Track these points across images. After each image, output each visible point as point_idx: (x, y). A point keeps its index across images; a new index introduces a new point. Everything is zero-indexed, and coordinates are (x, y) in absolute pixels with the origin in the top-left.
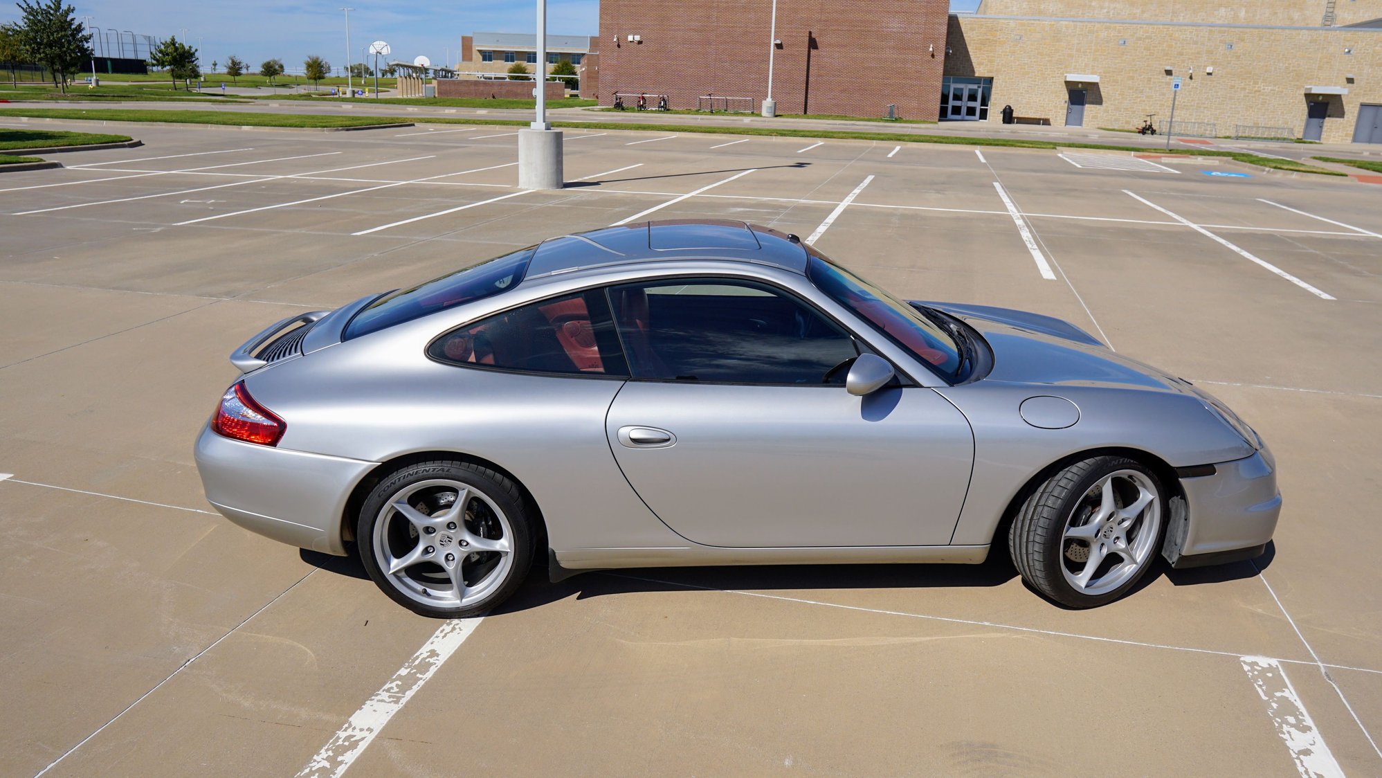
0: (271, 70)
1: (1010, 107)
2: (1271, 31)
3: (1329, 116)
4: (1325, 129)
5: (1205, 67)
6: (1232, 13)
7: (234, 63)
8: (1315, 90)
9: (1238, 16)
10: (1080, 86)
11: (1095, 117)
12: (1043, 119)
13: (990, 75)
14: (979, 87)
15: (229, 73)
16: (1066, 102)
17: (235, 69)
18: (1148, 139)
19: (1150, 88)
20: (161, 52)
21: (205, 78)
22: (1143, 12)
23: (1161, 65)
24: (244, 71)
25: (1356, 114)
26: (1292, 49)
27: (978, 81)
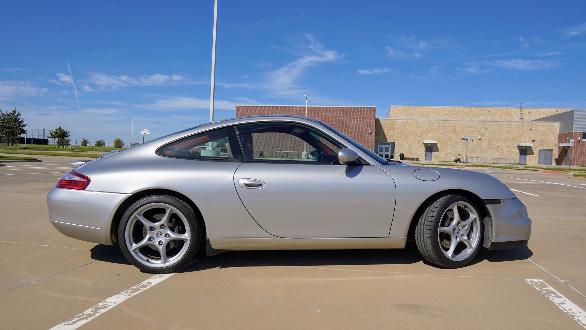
0: (100, 144)
1: (402, 154)
2: (501, 122)
3: (528, 154)
4: (527, 159)
5: (478, 137)
6: (485, 117)
7: (84, 141)
8: (521, 145)
9: (487, 119)
10: (430, 145)
11: (436, 157)
12: (416, 158)
13: (394, 141)
14: (389, 146)
15: (82, 145)
16: (424, 151)
17: (85, 143)
18: (458, 164)
19: (457, 145)
20: (55, 132)
21: (71, 147)
22: (451, 118)
23: (461, 136)
24: (88, 145)
25: (538, 153)
26: (510, 129)
27: (389, 144)
